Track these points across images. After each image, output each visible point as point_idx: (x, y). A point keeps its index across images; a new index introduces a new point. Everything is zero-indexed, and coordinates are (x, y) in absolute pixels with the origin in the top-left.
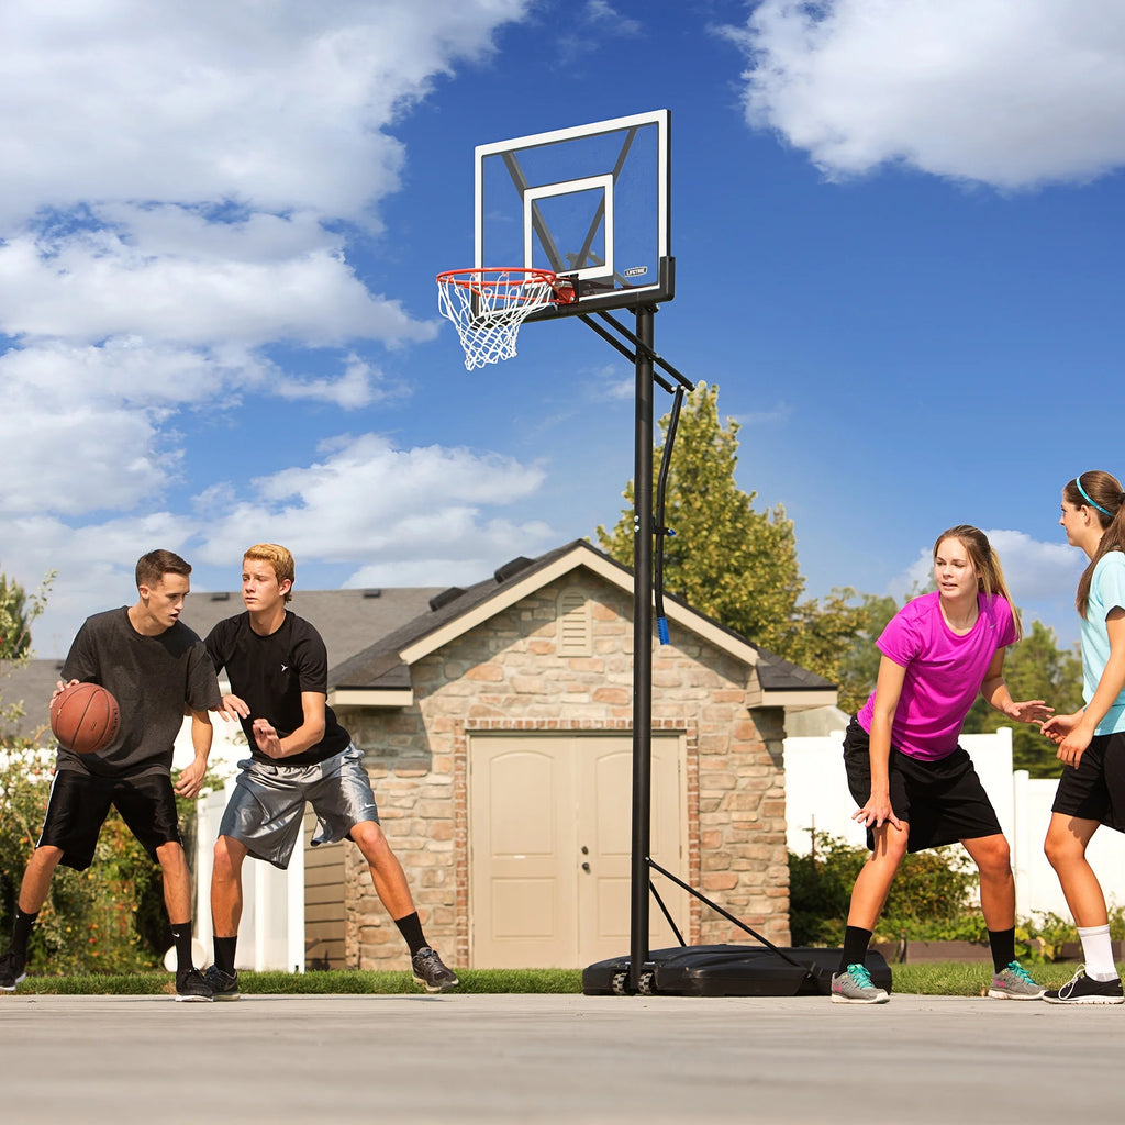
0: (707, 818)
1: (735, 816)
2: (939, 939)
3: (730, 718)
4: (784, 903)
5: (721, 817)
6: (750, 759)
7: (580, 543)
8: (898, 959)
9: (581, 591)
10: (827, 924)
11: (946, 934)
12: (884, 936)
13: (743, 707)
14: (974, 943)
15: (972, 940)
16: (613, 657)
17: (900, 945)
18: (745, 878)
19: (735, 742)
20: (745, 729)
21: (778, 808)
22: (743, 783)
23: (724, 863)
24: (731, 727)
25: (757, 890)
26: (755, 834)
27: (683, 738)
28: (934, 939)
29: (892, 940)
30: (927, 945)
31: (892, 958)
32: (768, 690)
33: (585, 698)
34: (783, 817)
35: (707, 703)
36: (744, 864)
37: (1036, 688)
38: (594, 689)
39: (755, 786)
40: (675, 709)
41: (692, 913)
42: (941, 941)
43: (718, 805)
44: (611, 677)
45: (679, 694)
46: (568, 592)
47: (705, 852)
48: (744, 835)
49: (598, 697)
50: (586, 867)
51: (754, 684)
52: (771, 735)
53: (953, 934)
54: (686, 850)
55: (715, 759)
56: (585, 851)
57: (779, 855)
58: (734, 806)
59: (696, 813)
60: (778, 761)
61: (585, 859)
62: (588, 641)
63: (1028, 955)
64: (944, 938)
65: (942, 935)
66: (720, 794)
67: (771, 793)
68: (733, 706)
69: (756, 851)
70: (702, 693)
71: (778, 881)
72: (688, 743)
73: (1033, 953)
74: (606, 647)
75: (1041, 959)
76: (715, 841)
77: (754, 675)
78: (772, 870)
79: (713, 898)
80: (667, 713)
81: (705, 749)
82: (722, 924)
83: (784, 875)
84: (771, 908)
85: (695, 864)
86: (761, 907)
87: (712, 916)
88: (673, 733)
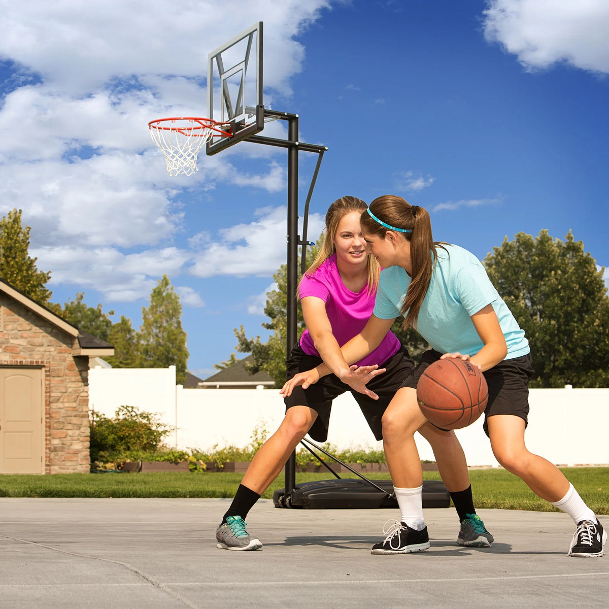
0: (54, 406)
1: (66, 405)
2: (156, 461)
3: (64, 360)
4: (88, 444)
5: (60, 405)
6: (73, 379)
8: (137, 470)
10: (102, 453)
11: (159, 459)
12: (129, 459)
13: (71, 355)
14: (171, 463)
15: (171, 461)
16: (13, 332)
17: (139, 463)
18: (70, 433)
19: (67, 371)
20: (71, 365)
21: (85, 401)
22: (70, 390)
23: (61, 426)
24: (65, 364)
25: (76, 438)
26: (75, 413)
27: (44, 369)
28: (154, 461)
29: (133, 461)
30: (151, 463)
31: (134, 469)
32: (84, 348)
33: (0, 350)
34: (87, 405)
35: (54, 353)
36: (70, 427)
37: (123, 345)
38: (4, 346)
39: (75, 391)
40: (40, 356)
41: (46, 448)
42: (157, 462)
43: (59, 400)
44: (12, 341)
45: (42, 349)
47: (53, 421)
48: (70, 413)
49: (6, 350)
51: (76, 344)
52: (83, 368)
53: (162, 459)
54: (44, 419)
55: (58, 379)
57: (85, 422)
58: (65, 400)
59: (48, 403)
60: (85, 381)
62: (2, 325)
63: (196, 469)
64: (158, 461)
65: (157, 459)
66: (60, 395)
67: (83, 394)
68: (66, 355)
69: (75, 420)
70: (52, 349)
71: (85, 434)
72: (46, 371)
73: (198, 467)
74: (10, 327)
75: (201, 470)
76: (57, 416)
77: (77, 341)
78: (82, 429)
79: (56, 442)
80: (36, 358)
81: (53, 374)
82: (60, 453)
83: (88, 432)
84: (81, 446)
85: (49, 427)
86: (77, 446)
87: (55, 450)
88: (39, 367)
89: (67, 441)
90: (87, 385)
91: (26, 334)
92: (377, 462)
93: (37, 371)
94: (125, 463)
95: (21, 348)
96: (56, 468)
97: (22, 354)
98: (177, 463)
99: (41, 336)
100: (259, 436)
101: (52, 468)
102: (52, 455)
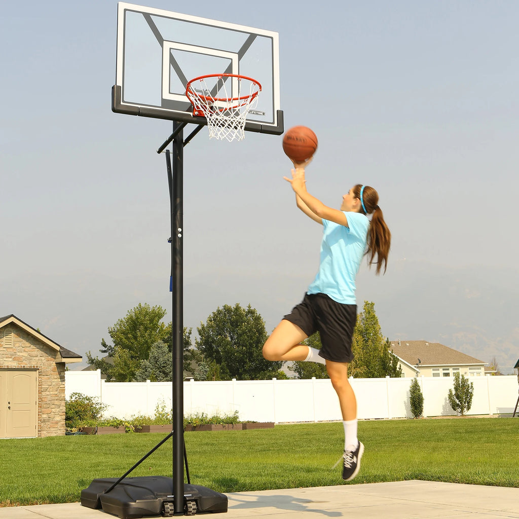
0: (43, 393)
1: (51, 393)
3: (50, 366)
4: (64, 417)
5: (47, 393)
6: (55, 377)
7: (12, 316)
8: (94, 432)
9: (11, 329)
12: (86, 425)
13: (54, 363)
14: (115, 427)
16: (19, 348)
17: (95, 428)
18: (53, 410)
19: (52, 372)
20: (55, 368)
21: (63, 390)
22: (54, 383)
23: (48, 406)
24: (51, 368)
25: (57, 413)
26: (57, 398)
27: (38, 371)
28: (104, 426)
30: (102, 427)
31: (92, 432)
32: (63, 357)
33: (11, 359)
34: (64, 393)
35: (45, 361)
36: (53, 406)
38: (13, 357)
39: (57, 384)
40: (36, 363)
41: (39, 420)
43: (47, 390)
44: (18, 354)
45: (37, 358)
46: (7, 329)
47: (43, 403)
48: (53, 398)
49: (14, 359)
50: (9, 408)
51: (59, 355)
52: (62, 370)
53: (109, 425)
54: (37, 402)
55: (46, 377)
56: (9, 403)
57: (63, 403)
58: (51, 390)
59: (40, 392)
60: (62, 378)
61: (9, 405)
62: (12, 343)
63: (129, 430)
64: (107, 426)
66: (47, 387)
67: (61, 386)
68: (51, 362)
69: (57, 402)
70: (43, 358)
71: (63, 411)
74: (17, 345)
75: (132, 431)
76: (46, 400)
77: (59, 353)
78: (61, 408)
79: (44, 416)
80: (33, 364)
81: (44, 374)
82: (47, 423)
83: (64, 409)
84: (60, 418)
85: (40, 407)
86: (58, 418)
87: (44, 421)
88: (35, 370)
89: (52, 415)
90: (64, 381)
91: (27, 349)
92: (232, 423)
93: (34, 372)
94: (83, 428)
95: (24, 358)
96: (45, 432)
97: (24, 361)
98: (118, 428)
99: (36, 351)
100: (160, 409)
101: (42, 432)
102: (42, 425)
